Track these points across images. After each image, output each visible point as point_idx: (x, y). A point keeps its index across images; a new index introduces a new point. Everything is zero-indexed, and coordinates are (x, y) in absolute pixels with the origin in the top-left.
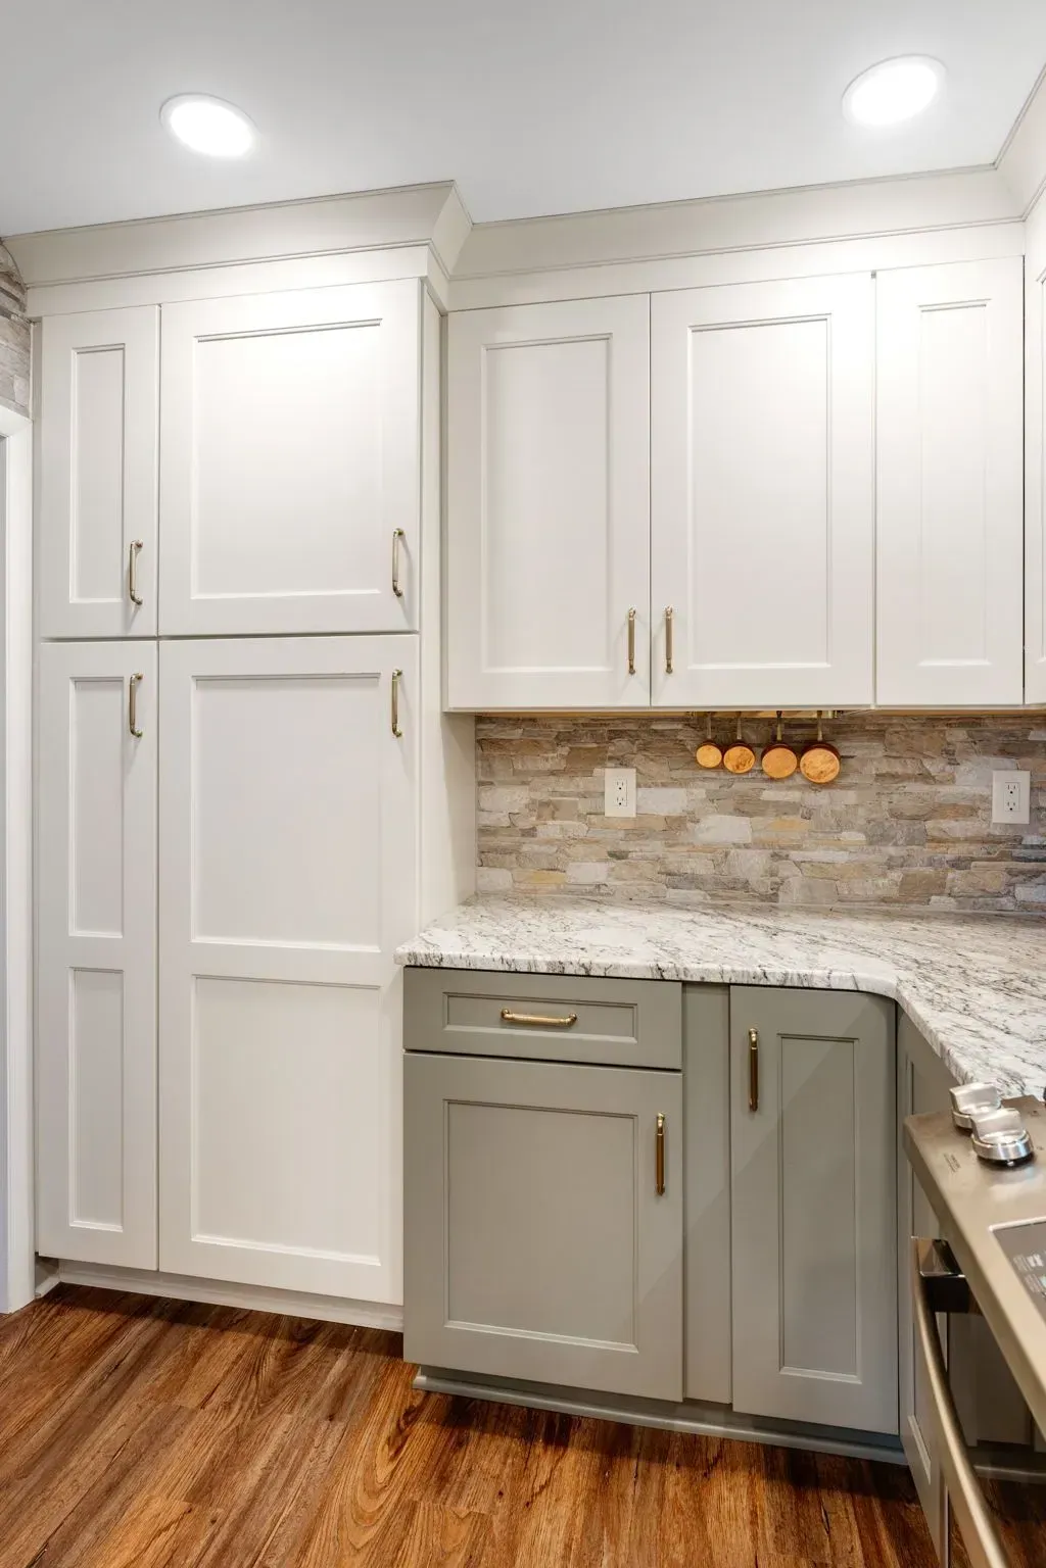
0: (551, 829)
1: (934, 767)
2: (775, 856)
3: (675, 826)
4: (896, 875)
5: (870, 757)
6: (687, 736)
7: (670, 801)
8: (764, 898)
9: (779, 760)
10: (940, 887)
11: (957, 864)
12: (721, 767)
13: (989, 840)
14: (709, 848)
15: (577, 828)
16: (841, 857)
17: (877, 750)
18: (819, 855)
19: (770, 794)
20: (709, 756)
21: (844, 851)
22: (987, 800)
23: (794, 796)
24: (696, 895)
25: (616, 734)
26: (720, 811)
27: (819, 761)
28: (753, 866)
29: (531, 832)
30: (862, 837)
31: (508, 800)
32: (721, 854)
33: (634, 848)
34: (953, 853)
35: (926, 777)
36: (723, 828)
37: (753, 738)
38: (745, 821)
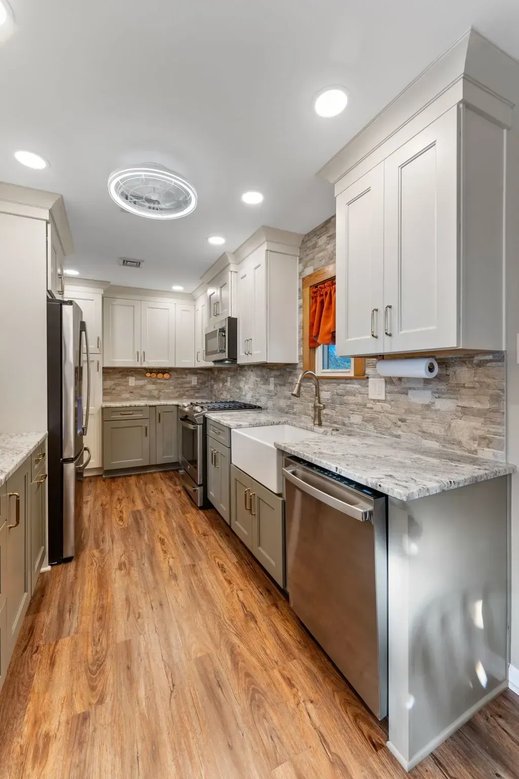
0: (118, 388)
1: (184, 376)
2: (159, 391)
3: (142, 387)
4: (178, 393)
5: (174, 374)
6: (144, 371)
7: (141, 383)
8: (157, 398)
9: (160, 375)
10: (184, 395)
11: (188, 391)
12: (150, 376)
13: (192, 387)
14: (148, 390)
15: (124, 388)
16: (170, 391)
17: (175, 374)
18: (167, 391)
19: (159, 381)
20: (148, 375)
21: (170, 390)
22: (191, 381)
23: (162, 381)
24: (146, 398)
25: (131, 371)
26: (150, 384)
27: (166, 376)
28: (156, 393)
29: (114, 389)
30: (172, 388)
31: (110, 383)
32: (150, 391)
33: (135, 391)
34: (186, 389)
35: (183, 378)
36: (151, 387)
37: (155, 371)
38: (154, 386)
